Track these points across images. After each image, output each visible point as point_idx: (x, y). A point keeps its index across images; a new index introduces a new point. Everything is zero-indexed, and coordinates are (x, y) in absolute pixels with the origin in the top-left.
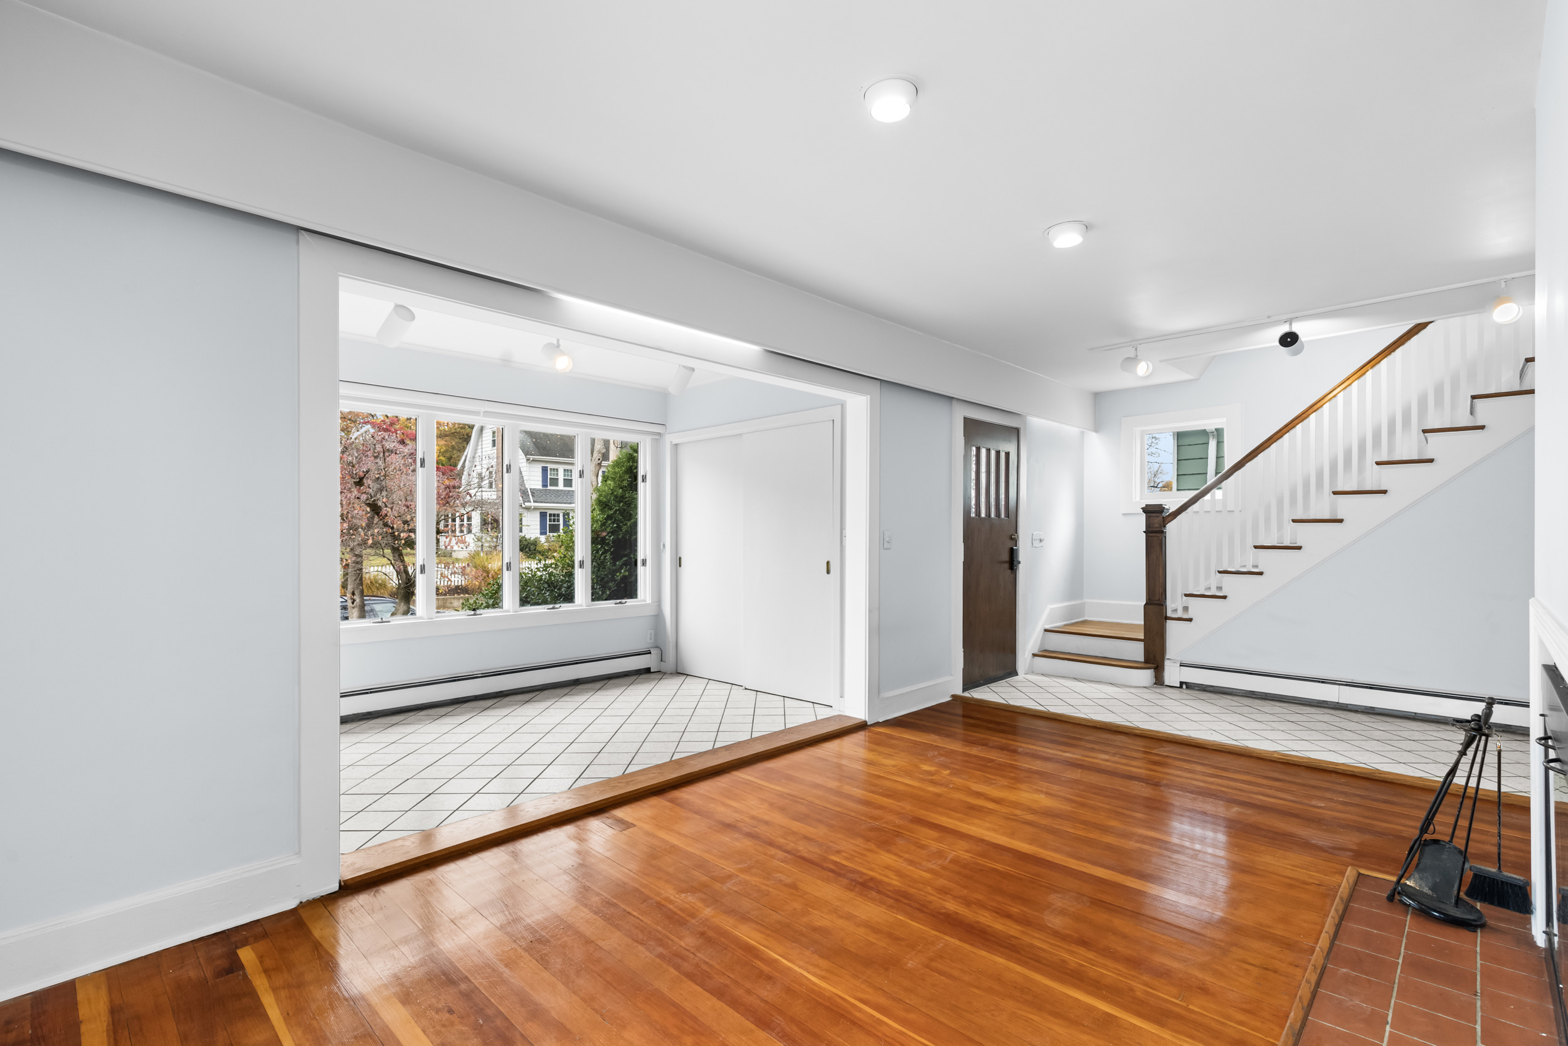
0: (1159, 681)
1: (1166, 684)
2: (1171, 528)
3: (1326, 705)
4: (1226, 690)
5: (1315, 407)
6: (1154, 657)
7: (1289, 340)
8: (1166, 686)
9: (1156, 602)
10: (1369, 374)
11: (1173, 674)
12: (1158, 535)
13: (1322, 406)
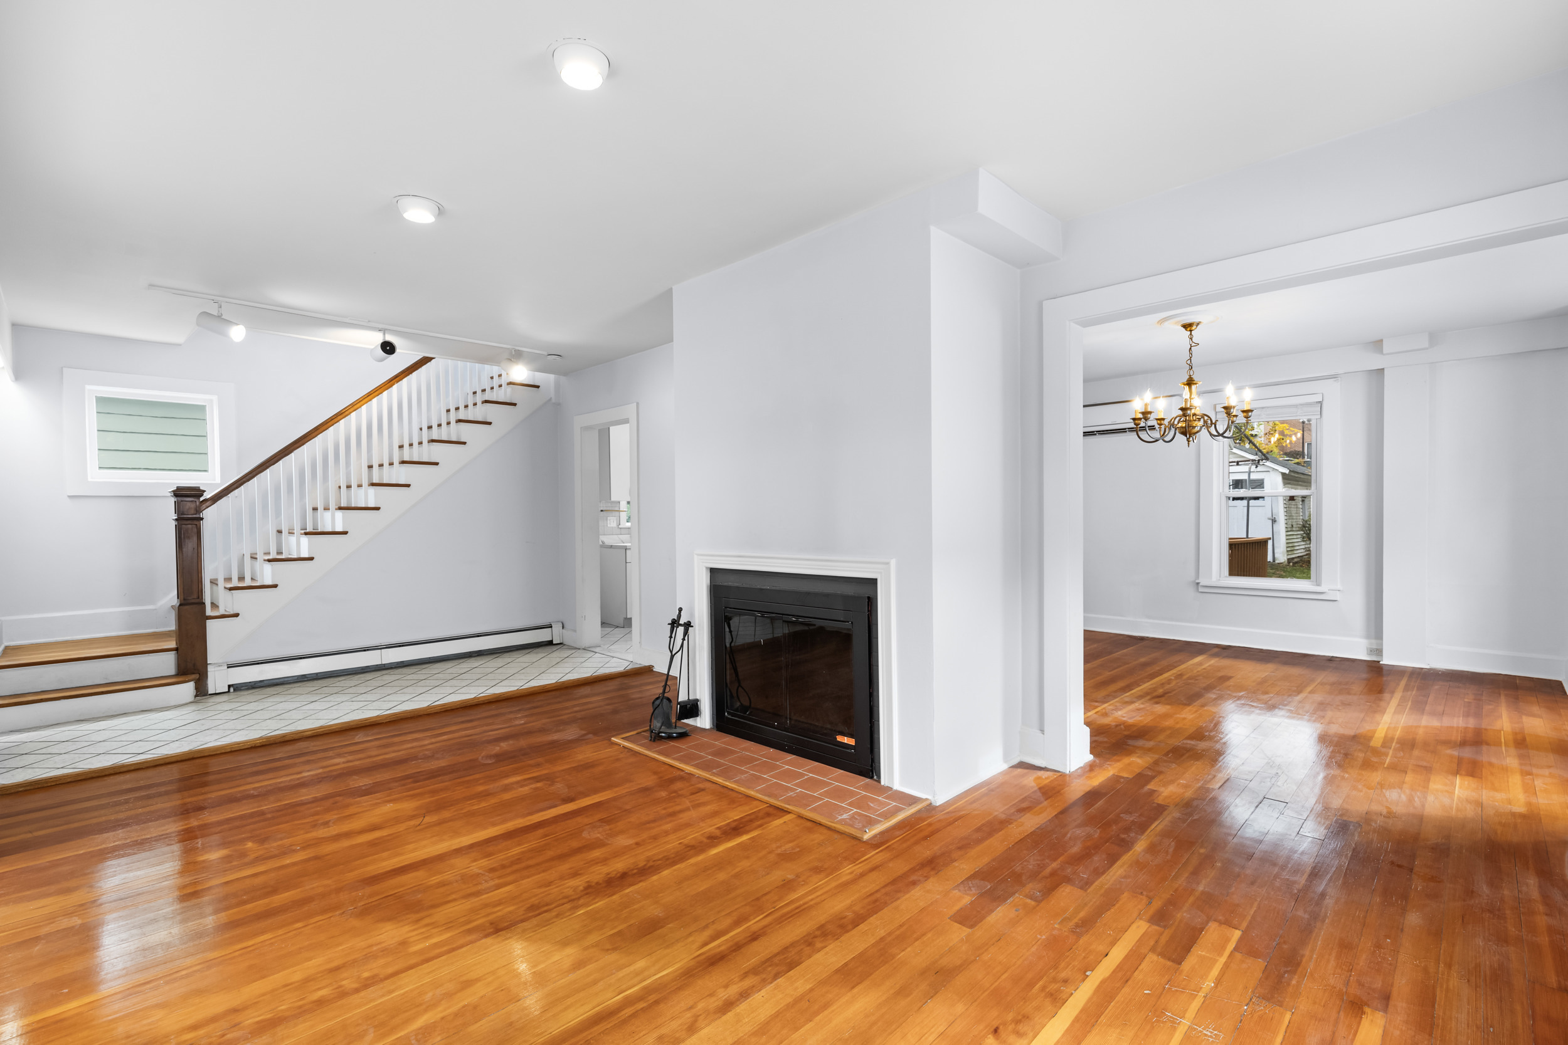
0: (201, 691)
1: (209, 693)
2: (209, 515)
3: (369, 670)
4: (278, 681)
5: (355, 407)
6: (194, 665)
7: (388, 348)
8: (210, 695)
9: (193, 601)
10: (395, 387)
11: (217, 679)
12: (195, 522)
13: (360, 407)
